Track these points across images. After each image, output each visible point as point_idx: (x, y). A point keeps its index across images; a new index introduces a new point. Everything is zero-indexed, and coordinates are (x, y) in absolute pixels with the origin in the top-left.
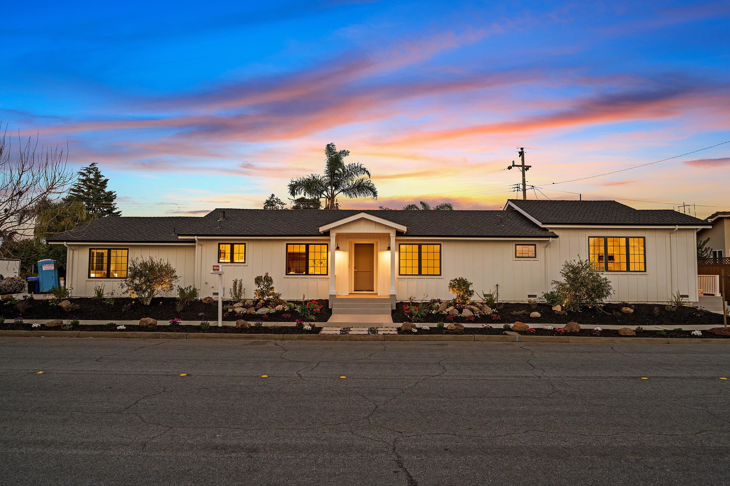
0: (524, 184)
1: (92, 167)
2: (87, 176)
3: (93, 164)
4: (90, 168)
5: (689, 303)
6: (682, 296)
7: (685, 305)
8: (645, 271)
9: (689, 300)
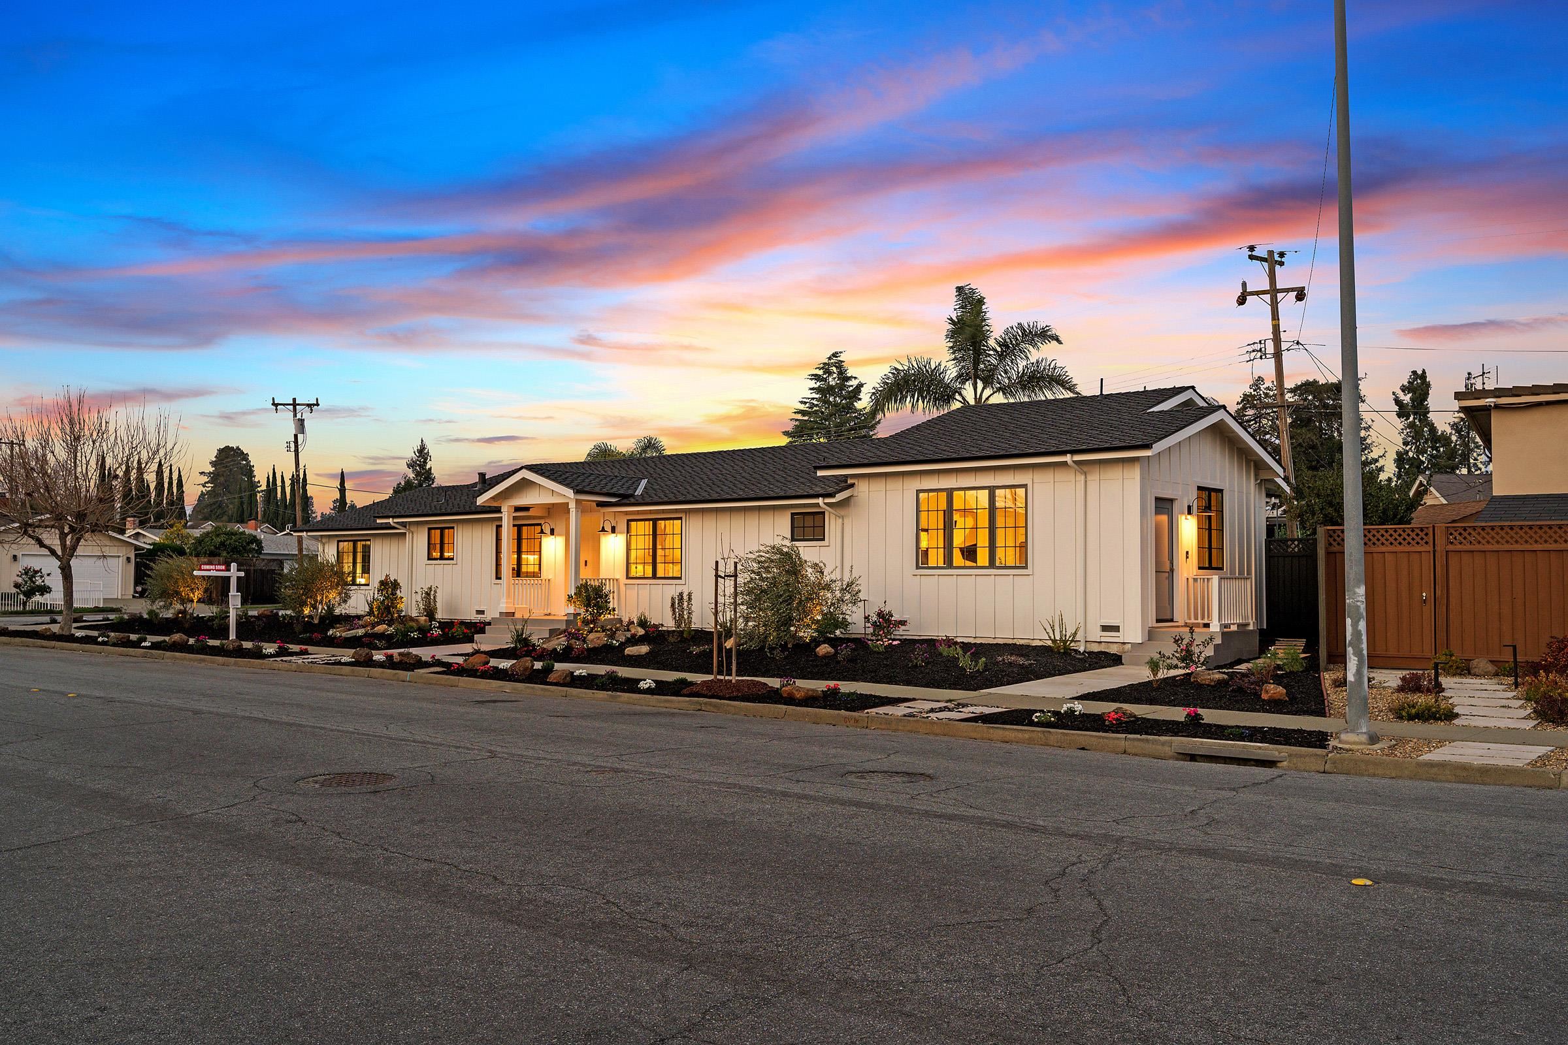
0: (1277, 339)
1: (832, 361)
2: (825, 380)
3: (835, 355)
4: (828, 364)
5: (1121, 647)
6: (1105, 628)
7: (1113, 650)
8: (1026, 567)
9: (1120, 637)
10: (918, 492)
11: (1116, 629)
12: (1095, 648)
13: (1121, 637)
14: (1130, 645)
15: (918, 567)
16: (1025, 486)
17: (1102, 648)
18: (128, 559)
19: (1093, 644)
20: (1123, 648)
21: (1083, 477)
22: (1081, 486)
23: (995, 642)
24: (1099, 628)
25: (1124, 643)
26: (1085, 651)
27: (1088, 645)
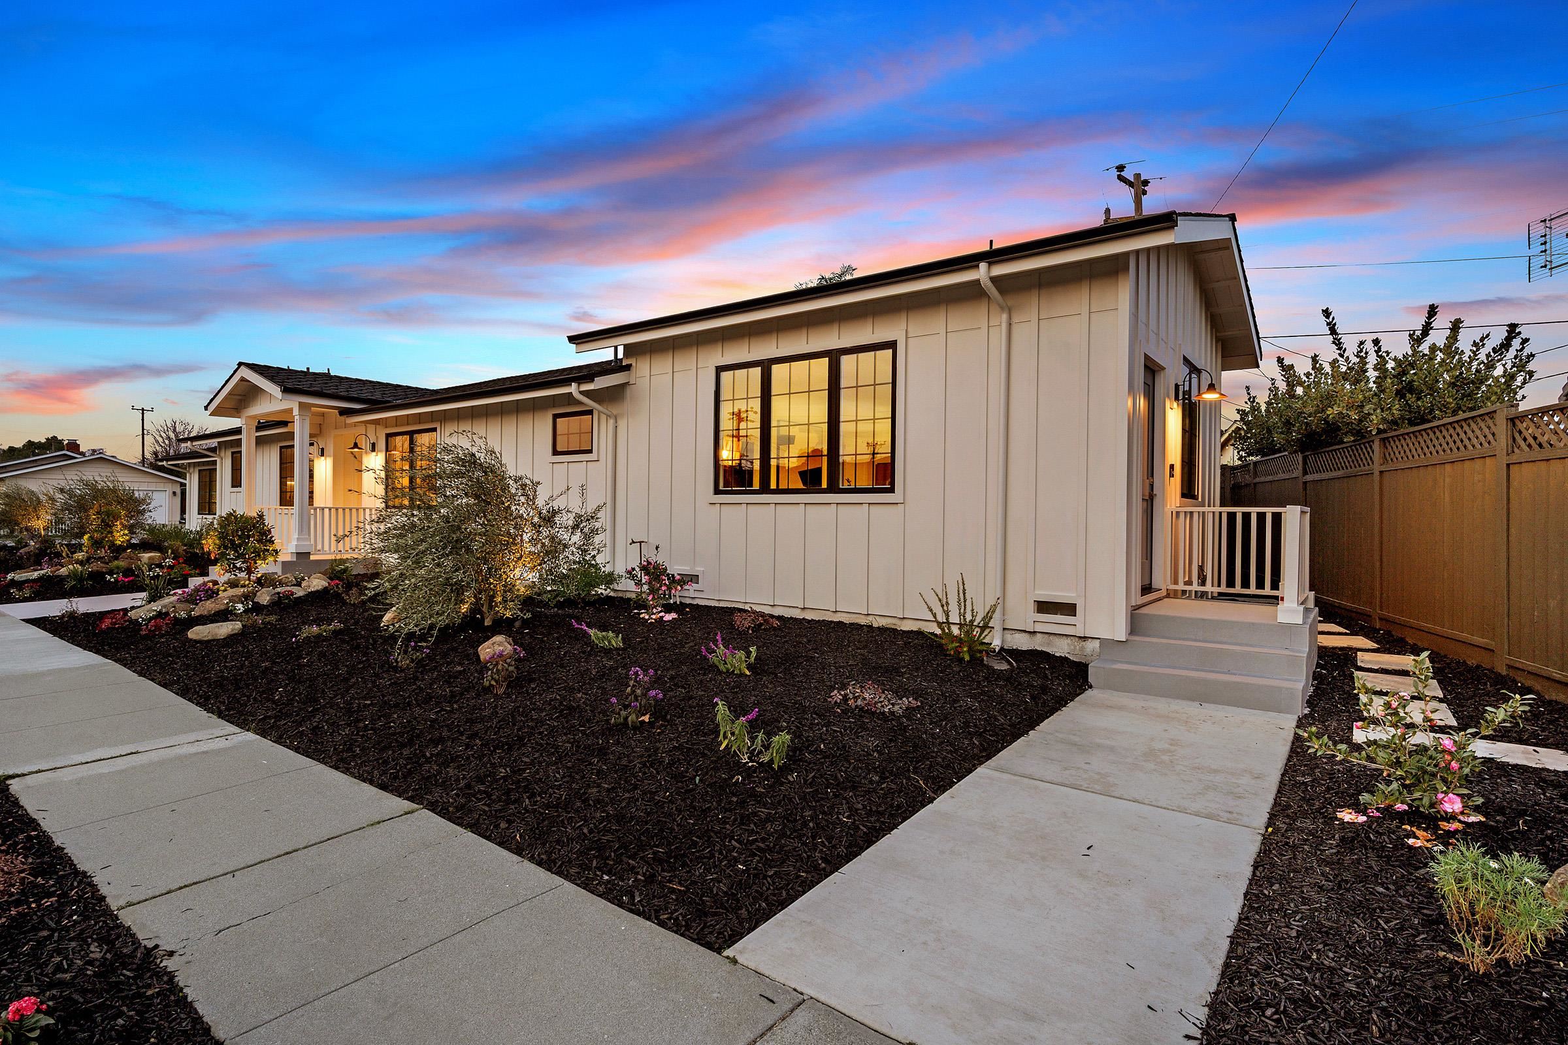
5: (1079, 644)
6: (1044, 607)
7: (1060, 649)
8: (891, 490)
9: (1078, 625)
10: (720, 370)
11: (1069, 609)
12: (1022, 643)
13: (1080, 626)
14: (1097, 644)
15: (717, 491)
16: (892, 345)
17: (1037, 644)
18: (174, 493)
19: (1018, 636)
20: (1082, 649)
21: (1005, 316)
22: (999, 336)
23: (836, 618)
24: (1031, 607)
25: (1084, 638)
26: (1002, 649)
27: (1008, 636)
